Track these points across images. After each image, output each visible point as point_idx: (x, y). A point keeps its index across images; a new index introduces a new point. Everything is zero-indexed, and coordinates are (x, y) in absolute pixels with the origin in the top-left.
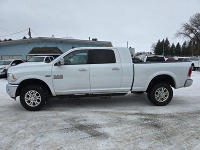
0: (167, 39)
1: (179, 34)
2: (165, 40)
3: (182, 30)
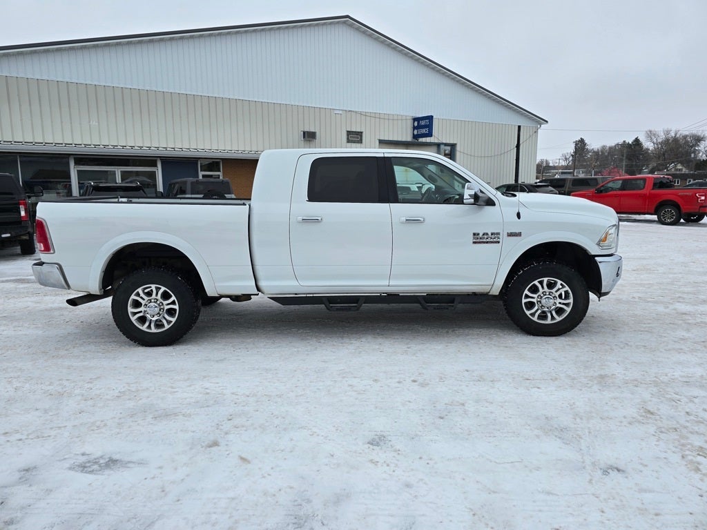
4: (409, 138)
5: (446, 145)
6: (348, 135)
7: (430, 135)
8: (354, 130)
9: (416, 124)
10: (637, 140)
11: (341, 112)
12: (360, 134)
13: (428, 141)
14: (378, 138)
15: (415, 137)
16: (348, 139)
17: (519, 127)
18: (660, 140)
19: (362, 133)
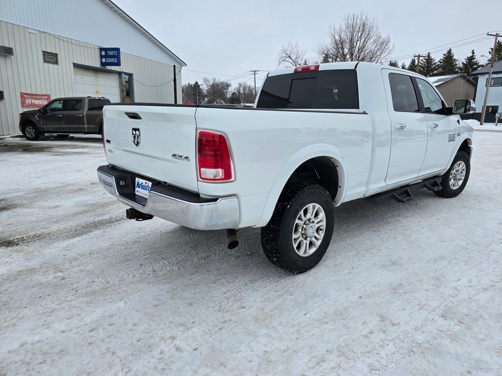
4: (97, 65)
5: (126, 74)
6: (44, 55)
7: (118, 64)
8: (49, 51)
9: (103, 53)
10: (197, 83)
11: (34, 32)
12: (56, 55)
13: (113, 69)
14: (72, 61)
15: (103, 64)
16: (44, 59)
17: (174, 66)
18: (210, 84)
19: (57, 54)
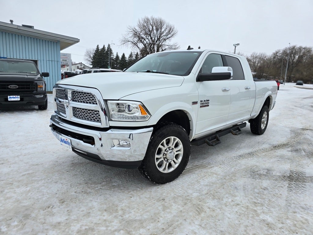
0: (109, 45)
1: (126, 41)
2: (106, 47)
3: (130, 36)
